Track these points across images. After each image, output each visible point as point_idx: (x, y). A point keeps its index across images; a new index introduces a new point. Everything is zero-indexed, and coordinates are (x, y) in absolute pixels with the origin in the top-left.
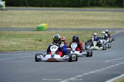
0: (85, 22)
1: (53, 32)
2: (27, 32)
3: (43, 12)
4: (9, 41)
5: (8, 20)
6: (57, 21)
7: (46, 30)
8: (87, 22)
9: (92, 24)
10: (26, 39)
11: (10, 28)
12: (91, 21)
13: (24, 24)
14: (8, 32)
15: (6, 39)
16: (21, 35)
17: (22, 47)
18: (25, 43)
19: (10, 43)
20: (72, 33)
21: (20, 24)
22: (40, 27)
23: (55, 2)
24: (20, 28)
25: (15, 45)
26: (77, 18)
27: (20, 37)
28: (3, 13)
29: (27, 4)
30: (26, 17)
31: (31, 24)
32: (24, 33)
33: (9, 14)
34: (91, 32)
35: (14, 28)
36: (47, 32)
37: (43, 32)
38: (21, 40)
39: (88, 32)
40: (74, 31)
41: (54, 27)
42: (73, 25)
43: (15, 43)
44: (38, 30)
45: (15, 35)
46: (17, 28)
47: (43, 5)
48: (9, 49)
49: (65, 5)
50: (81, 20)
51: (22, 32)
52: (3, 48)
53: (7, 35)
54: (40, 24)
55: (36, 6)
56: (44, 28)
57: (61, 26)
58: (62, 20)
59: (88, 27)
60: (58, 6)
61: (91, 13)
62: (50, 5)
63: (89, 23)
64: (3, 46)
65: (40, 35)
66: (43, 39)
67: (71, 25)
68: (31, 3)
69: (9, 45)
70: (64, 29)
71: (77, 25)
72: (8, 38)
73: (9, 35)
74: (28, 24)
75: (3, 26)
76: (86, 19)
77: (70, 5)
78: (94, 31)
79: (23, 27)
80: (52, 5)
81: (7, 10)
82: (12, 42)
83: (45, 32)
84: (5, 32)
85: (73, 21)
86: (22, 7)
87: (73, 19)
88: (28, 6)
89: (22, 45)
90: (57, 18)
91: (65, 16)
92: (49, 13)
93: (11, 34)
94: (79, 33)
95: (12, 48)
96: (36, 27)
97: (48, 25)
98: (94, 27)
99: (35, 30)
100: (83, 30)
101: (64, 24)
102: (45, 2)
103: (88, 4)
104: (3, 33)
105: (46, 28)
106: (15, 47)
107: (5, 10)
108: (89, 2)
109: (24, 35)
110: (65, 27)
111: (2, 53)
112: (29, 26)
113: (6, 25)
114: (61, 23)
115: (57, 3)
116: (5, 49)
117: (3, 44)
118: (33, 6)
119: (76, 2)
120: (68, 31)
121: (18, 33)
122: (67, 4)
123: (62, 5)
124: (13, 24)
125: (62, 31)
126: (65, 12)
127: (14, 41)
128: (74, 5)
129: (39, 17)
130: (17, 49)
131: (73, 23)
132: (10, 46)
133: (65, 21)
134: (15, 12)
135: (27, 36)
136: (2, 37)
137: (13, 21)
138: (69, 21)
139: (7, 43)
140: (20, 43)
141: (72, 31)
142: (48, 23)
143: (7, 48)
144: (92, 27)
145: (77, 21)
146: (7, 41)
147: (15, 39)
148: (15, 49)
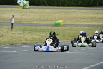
0: (94, 19)
1: (68, 27)
2: (46, 27)
3: (60, 10)
4: (31, 35)
5: (30, 17)
6: (71, 18)
7: (62, 26)
8: (97, 20)
9: (100, 21)
10: (45, 34)
11: (32, 24)
12: (100, 19)
13: (44, 20)
14: (31, 27)
15: (29, 33)
16: (41, 30)
17: (42, 40)
18: (45, 36)
19: (32, 37)
20: (83, 29)
21: (40, 20)
22: (57, 23)
23: (70, 2)
24: (40, 24)
25: (36, 39)
26: (88, 16)
27: (41, 32)
28: (26, 11)
29: (46, 4)
30: (46, 15)
31: (50, 20)
32: (44, 28)
33: (31, 12)
34: (100, 28)
35: (35, 24)
36: (63, 27)
37: (60, 27)
38: (41, 34)
39: (97, 28)
40: (86, 27)
41: (69, 23)
42: (85, 22)
43: (36, 37)
44: (55, 26)
45: (36, 30)
46: (38, 24)
47: (59, 4)
48: (32, 41)
49: (78, 4)
50: (92, 18)
51: (42, 27)
52: (27, 41)
53: (30, 30)
54: (57, 21)
55: (54, 6)
56: (60, 24)
57: (75, 23)
58: (76, 17)
59: (97, 24)
60: (72, 6)
61: (100, 11)
62: (66, 5)
63: (98, 20)
64: (26, 39)
65: (57, 30)
66: (60, 34)
67: (83, 22)
68: (49, 3)
69: (31, 38)
70: (77, 25)
71: (88, 22)
72: (31, 32)
73: (32, 30)
74: (47, 20)
75: (27, 22)
76: (95, 17)
77: (82, 5)
78: (102, 27)
79: (43, 23)
80: (67, 5)
81: (30, 9)
82: (34, 36)
83: (61, 27)
84: (28, 27)
85: (84, 18)
86: (42, 6)
87: (85, 16)
88: (47, 5)
89: (42, 39)
90: (71, 16)
91: (78, 14)
92: (65, 11)
93: (33, 29)
94: (90, 28)
95: (34, 41)
96: (54, 23)
97: (64, 21)
98: (102, 24)
99: (53, 26)
100: (93, 26)
101: (77, 21)
102: (61, 2)
103: (98, 4)
104: (26, 28)
105: (62, 24)
106: (36, 40)
107: (28, 9)
108: (98, 2)
109: (44, 30)
110: (78, 24)
111: (25, 45)
112: (48, 22)
113: (29, 21)
114: (74, 20)
115: (71, 3)
116: (28, 41)
117: (26, 37)
118: (51, 5)
119: (87, 2)
120: (81, 27)
121: (38, 28)
122: (80, 4)
123: (75, 4)
124: (35, 20)
125: (76, 27)
126: (78, 10)
127: (36, 35)
128: (85, 4)
129: (57, 15)
130: (38, 42)
131: (85, 20)
132: (33, 39)
133: (78, 18)
134: (36, 10)
135: (47, 30)
136: (25, 31)
137: (35, 18)
138: (81, 18)
139: (30, 36)
140: (40, 37)
141: (84, 27)
142: (64, 20)
143: (30, 41)
144: (100, 24)
145: (88, 18)
146: (30, 35)
147: (37, 33)
148: (36, 42)
